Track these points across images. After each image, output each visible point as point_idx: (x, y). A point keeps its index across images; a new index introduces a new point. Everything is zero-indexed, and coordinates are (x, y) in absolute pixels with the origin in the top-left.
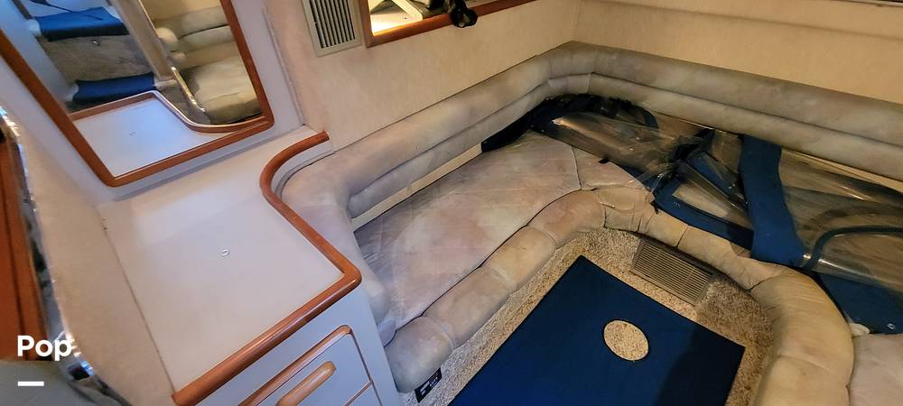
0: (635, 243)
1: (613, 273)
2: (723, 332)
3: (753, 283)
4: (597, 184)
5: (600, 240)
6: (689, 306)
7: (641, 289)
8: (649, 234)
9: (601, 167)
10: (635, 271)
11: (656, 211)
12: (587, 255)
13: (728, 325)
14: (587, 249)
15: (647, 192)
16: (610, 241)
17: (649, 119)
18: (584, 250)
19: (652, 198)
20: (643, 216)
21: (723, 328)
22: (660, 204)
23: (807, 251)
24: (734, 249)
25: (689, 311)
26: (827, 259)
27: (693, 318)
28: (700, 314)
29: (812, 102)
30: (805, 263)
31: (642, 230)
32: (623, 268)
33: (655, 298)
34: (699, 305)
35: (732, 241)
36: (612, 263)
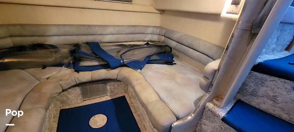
0: (78, 90)
1: (78, 105)
2: (118, 96)
3: (116, 76)
4: (47, 76)
5: (64, 99)
6: (106, 97)
7: (91, 103)
8: (81, 82)
9: (44, 70)
10: (84, 99)
11: (78, 72)
12: (63, 108)
13: (118, 94)
14: (61, 106)
15: (70, 69)
16: (69, 96)
17: (53, 47)
18: (60, 107)
19: (74, 70)
20: (75, 77)
21: (117, 95)
22: (78, 70)
23: (121, 60)
24: (106, 70)
25: (107, 98)
26: (125, 60)
27: (110, 99)
28: (110, 96)
29: (97, 28)
30: (122, 63)
31: (78, 82)
32: (80, 102)
33: (96, 102)
34: (108, 94)
35: (105, 68)
36: (75, 103)
